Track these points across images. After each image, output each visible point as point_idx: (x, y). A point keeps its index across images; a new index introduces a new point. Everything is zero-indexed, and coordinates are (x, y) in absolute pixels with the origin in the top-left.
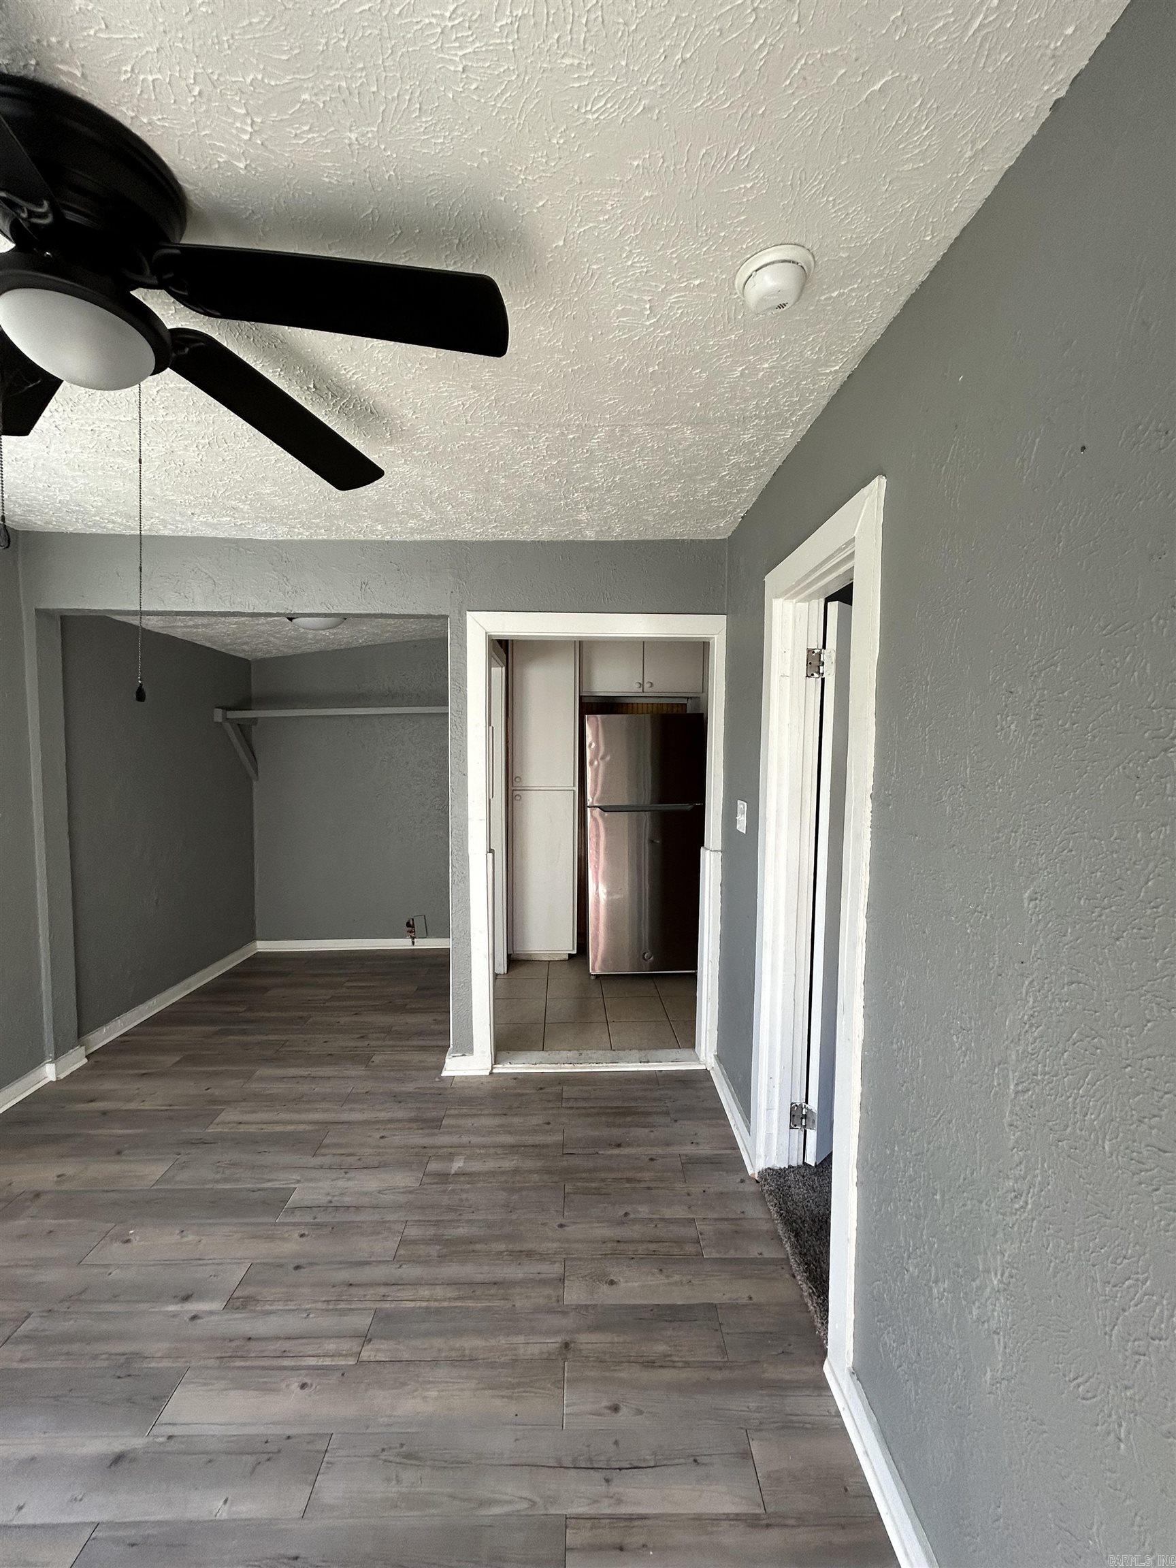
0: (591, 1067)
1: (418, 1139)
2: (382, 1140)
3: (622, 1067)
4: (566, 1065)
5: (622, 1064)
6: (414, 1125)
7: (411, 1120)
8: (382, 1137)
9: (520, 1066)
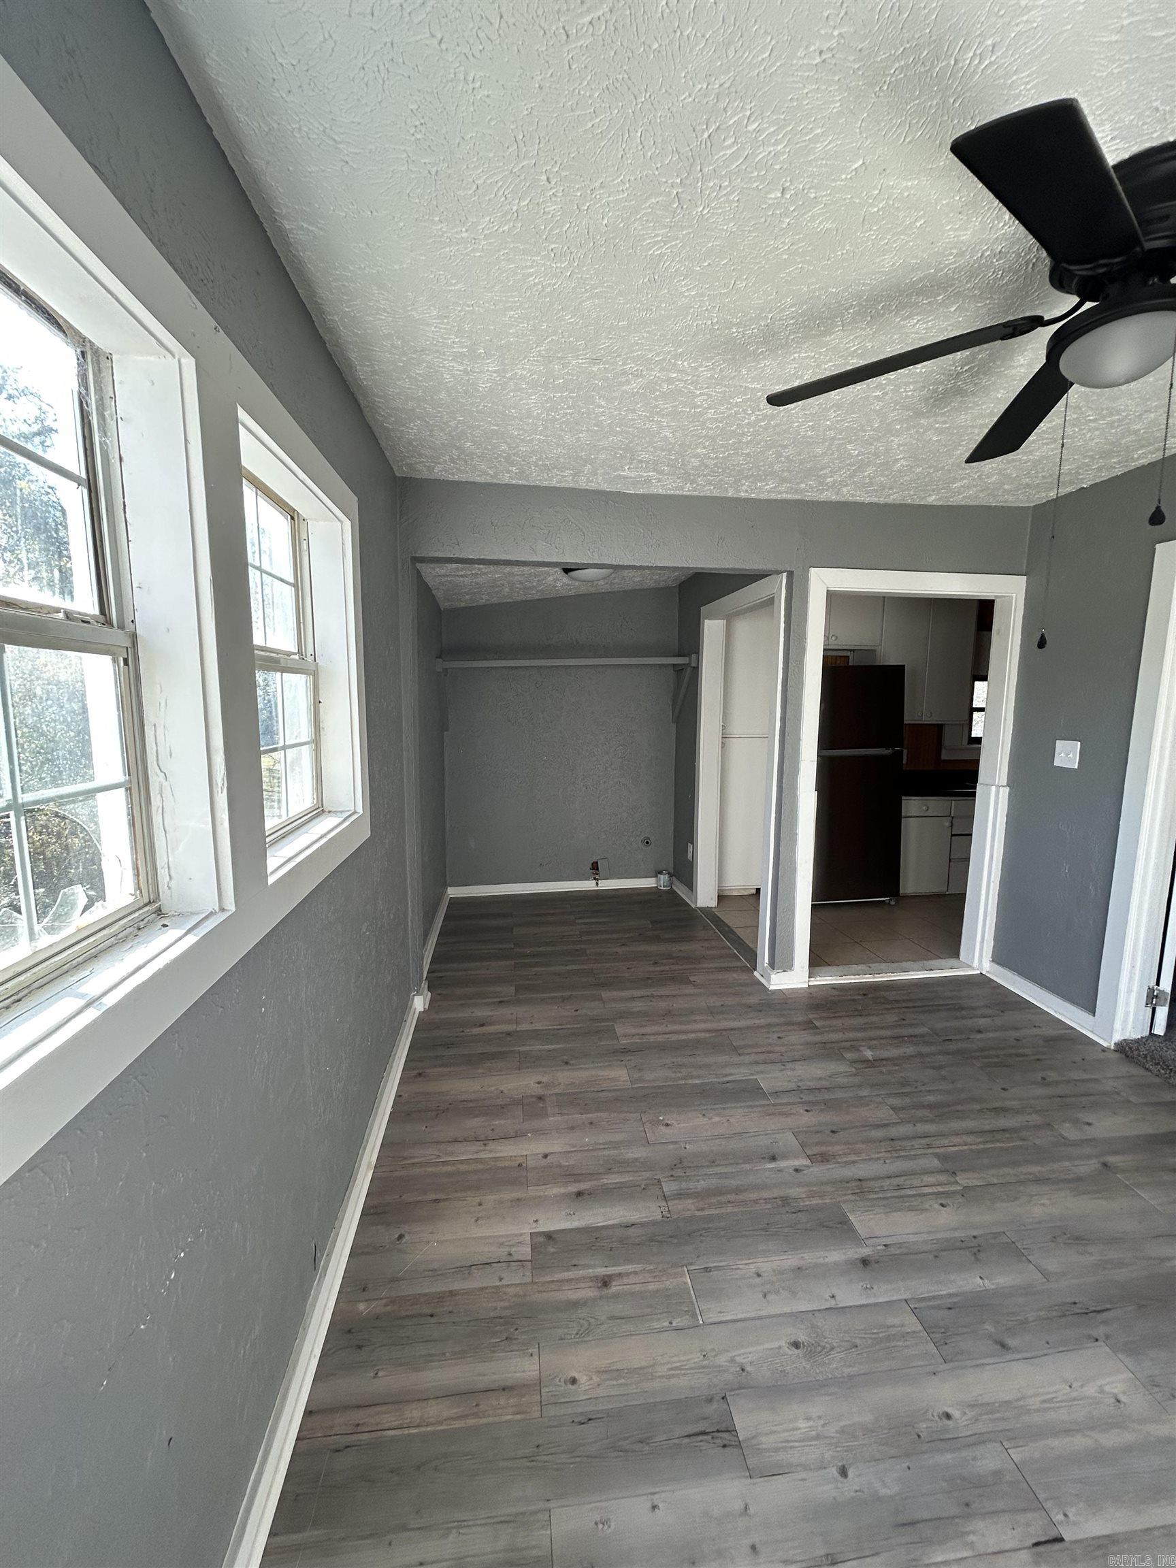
0: (887, 977)
3: (912, 975)
4: (867, 976)
5: (913, 973)
9: (828, 979)
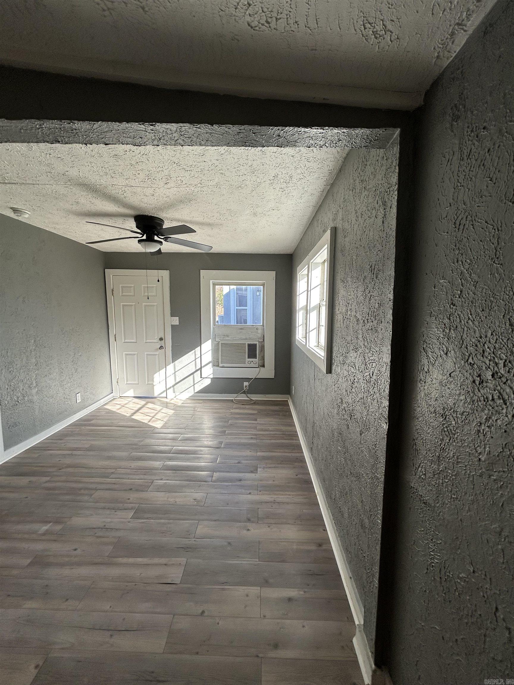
1: (55, 547)
2: (77, 547)
8: (76, 550)
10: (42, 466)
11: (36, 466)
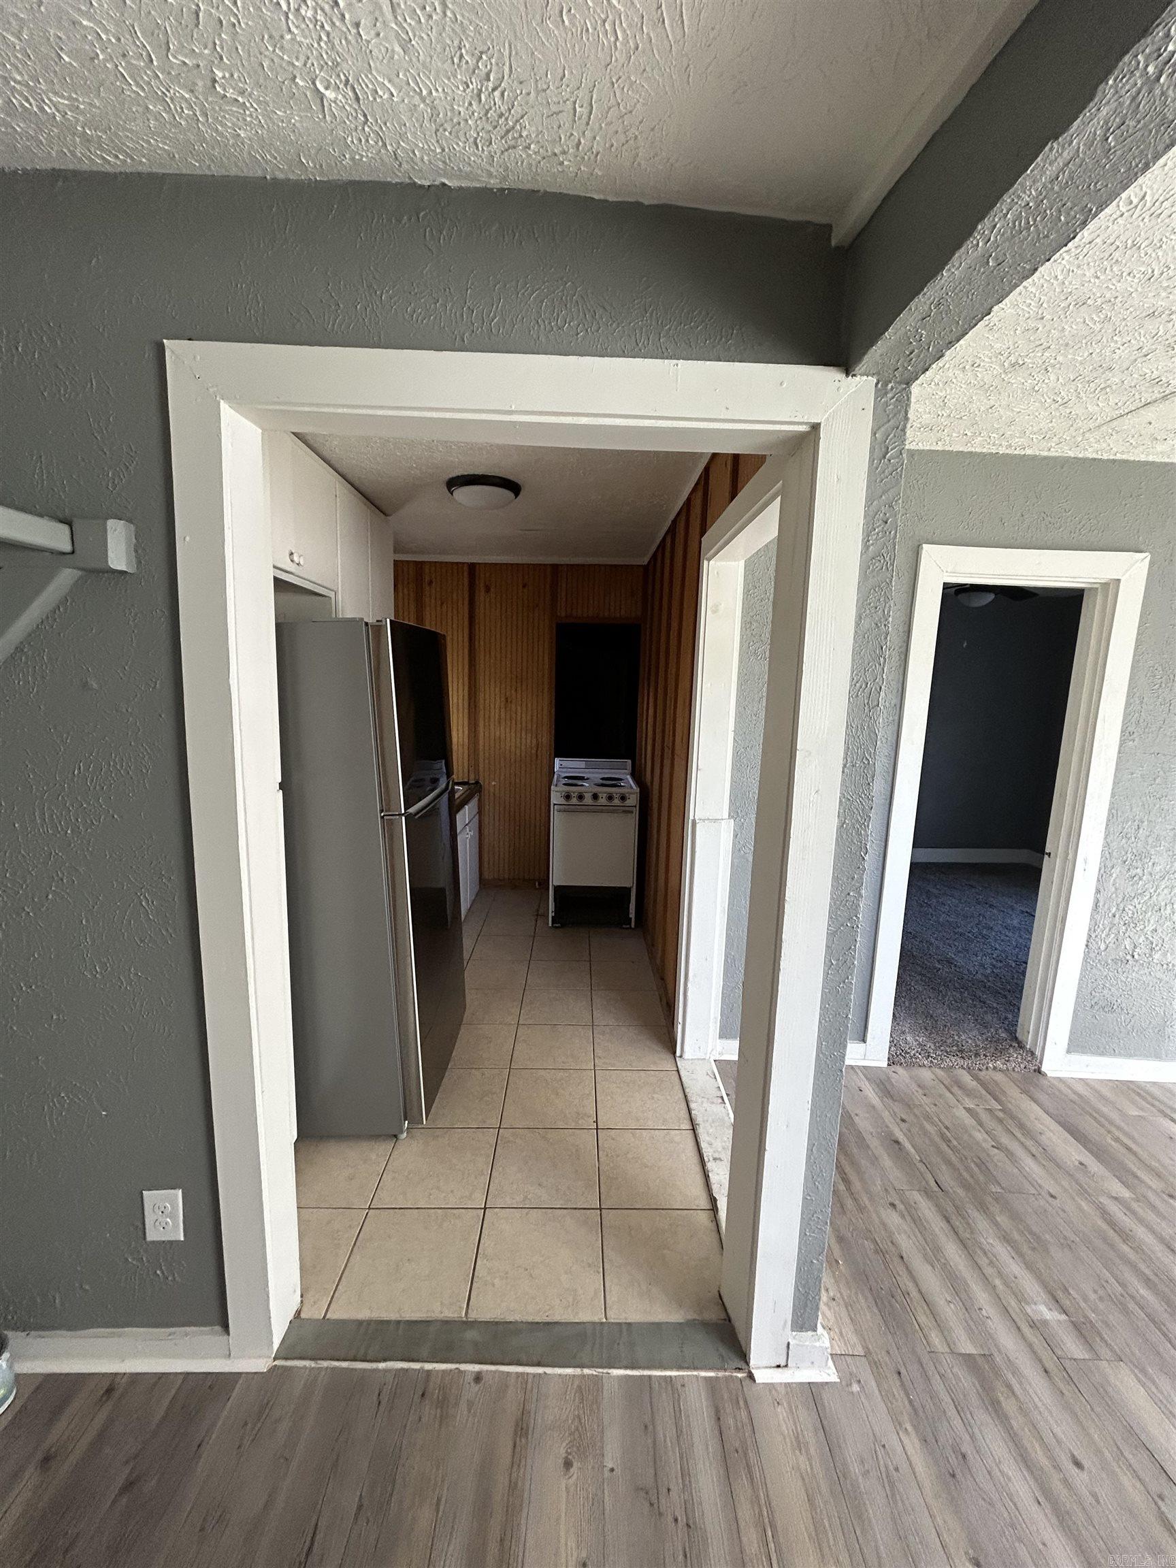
1: (1037, 1389)
2: (1086, 1463)
6: (1009, 1406)
7: (1002, 1417)
8: (1078, 1464)
10: (1129, 1149)
11: (1117, 1140)
